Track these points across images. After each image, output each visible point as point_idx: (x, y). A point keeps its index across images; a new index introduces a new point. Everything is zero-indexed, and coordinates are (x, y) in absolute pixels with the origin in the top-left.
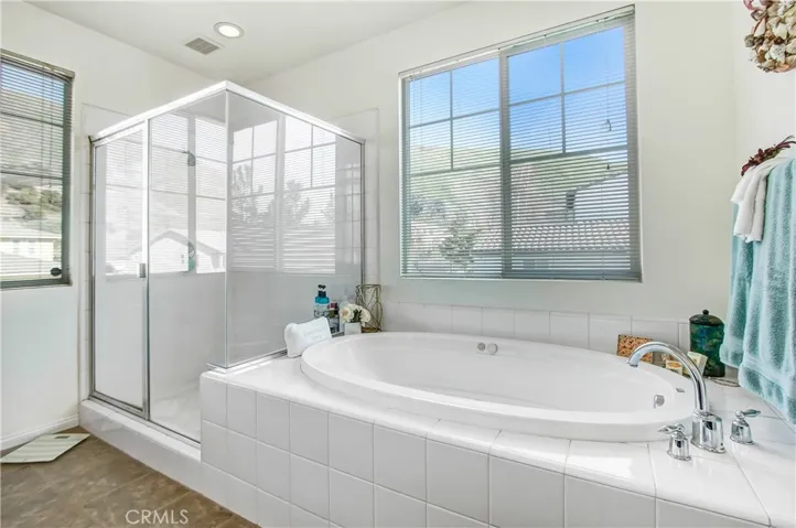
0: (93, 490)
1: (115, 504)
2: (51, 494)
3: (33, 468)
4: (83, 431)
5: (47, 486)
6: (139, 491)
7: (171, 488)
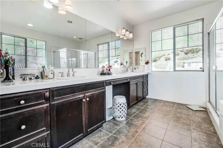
0: (196, 119)
1: (197, 124)
2: (189, 115)
3: (190, 110)
4: (206, 110)
5: (189, 113)
6: (205, 126)
7: (213, 131)
